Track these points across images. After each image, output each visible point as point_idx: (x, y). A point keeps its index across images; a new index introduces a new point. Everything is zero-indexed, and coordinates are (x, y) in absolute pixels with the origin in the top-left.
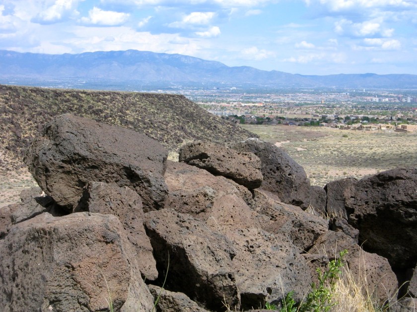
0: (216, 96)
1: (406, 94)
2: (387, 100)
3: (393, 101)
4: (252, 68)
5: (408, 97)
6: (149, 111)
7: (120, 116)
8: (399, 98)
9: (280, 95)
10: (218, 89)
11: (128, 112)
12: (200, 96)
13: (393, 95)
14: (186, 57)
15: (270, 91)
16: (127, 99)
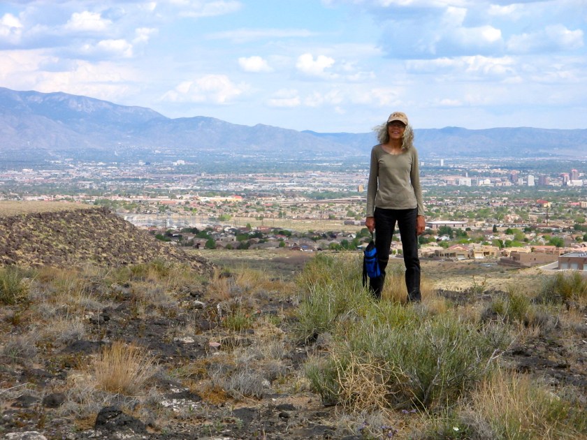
0: (144, 180)
1: (525, 169)
2: (488, 181)
3: (500, 184)
4: (216, 120)
5: (530, 176)
6: (55, 248)
7: (7, 262)
8: (511, 178)
9: (274, 176)
10: (148, 163)
11: (19, 252)
12: (112, 180)
13: (499, 171)
14: (79, 98)
15: (255, 167)
16: (15, 227)
